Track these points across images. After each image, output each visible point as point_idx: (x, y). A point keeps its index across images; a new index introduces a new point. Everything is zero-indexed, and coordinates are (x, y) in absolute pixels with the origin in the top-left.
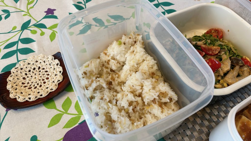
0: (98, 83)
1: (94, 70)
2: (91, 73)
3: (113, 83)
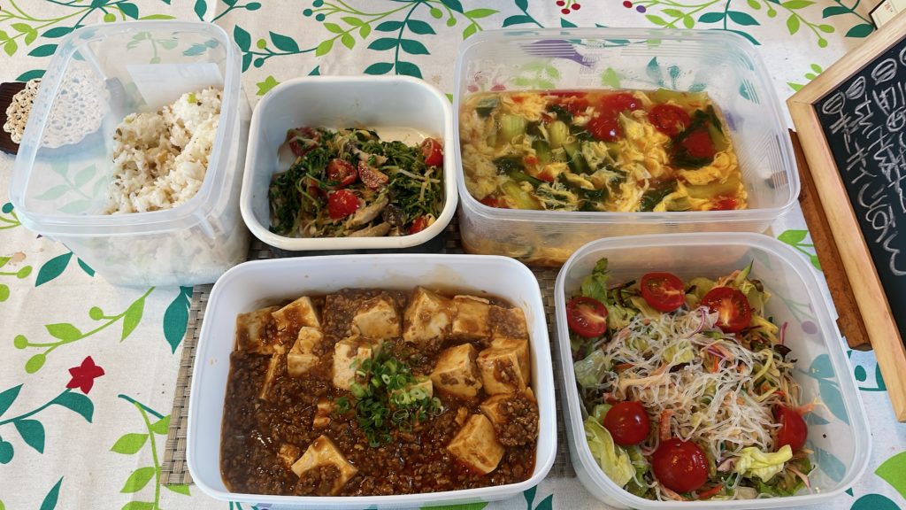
0: (129, 157)
1: (138, 132)
2: (131, 135)
3: (158, 167)
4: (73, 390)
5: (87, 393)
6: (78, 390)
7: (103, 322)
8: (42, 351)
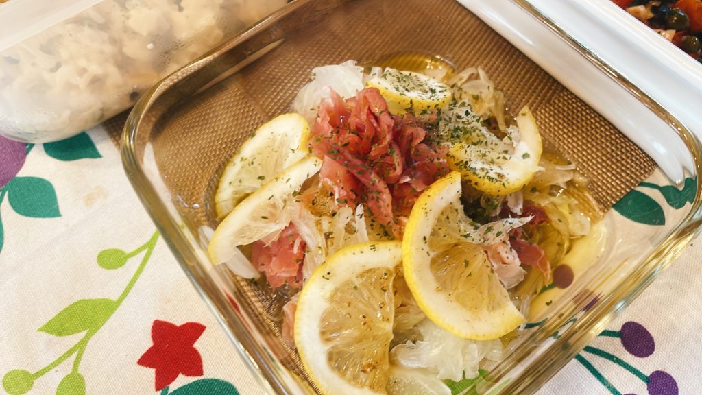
4: (173, 387)
5: (201, 373)
6: (182, 381)
7: (133, 264)
8: (65, 369)
